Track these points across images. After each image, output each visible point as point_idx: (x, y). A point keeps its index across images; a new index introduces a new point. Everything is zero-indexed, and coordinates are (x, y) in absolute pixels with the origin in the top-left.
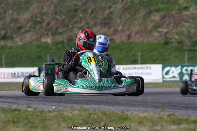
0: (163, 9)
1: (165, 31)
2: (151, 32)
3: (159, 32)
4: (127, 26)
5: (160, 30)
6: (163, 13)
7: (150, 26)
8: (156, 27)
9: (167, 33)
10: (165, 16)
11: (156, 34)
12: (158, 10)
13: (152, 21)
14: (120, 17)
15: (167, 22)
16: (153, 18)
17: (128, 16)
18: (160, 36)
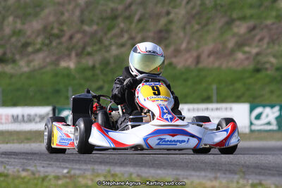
0: (251, 17)
1: (255, 51)
2: (232, 52)
3: (245, 53)
4: (194, 43)
5: (247, 49)
6: (251, 23)
7: (231, 44)
8: (240, 45)
9: (258, 54)
10: (254, 28)
11: (240, 56)
12: (243, 18)
13: (234, 35)
14: (184, 28)
15: (258, 37)
16: (235, 30)
17: (197, 27)
18: (247, 59)
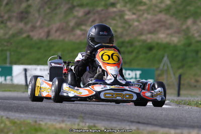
0: (87, 4)
2: (73, 29)
3: (82, 30)
4: (46, 22)
5: (83, 27)
6: (87, 9)
7: (72, 24)
8: (79, 25)
10: (89, 13)
11: (78, 32)
12: (81, 5)
13: (75, 17)
14: (39, 11)
15: (91, 19)
16: (76, 13)
17: (48, 10)
18: (83, 34)
